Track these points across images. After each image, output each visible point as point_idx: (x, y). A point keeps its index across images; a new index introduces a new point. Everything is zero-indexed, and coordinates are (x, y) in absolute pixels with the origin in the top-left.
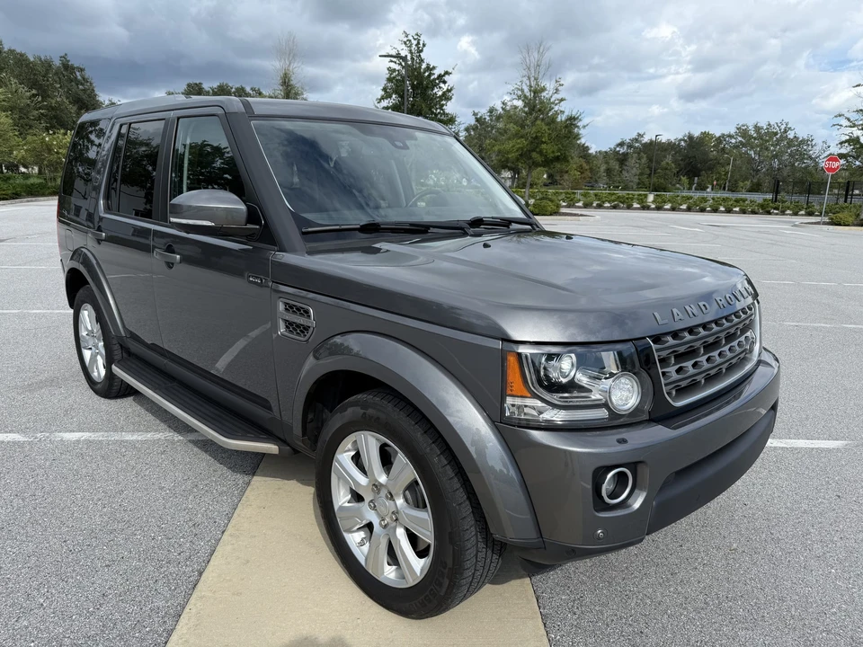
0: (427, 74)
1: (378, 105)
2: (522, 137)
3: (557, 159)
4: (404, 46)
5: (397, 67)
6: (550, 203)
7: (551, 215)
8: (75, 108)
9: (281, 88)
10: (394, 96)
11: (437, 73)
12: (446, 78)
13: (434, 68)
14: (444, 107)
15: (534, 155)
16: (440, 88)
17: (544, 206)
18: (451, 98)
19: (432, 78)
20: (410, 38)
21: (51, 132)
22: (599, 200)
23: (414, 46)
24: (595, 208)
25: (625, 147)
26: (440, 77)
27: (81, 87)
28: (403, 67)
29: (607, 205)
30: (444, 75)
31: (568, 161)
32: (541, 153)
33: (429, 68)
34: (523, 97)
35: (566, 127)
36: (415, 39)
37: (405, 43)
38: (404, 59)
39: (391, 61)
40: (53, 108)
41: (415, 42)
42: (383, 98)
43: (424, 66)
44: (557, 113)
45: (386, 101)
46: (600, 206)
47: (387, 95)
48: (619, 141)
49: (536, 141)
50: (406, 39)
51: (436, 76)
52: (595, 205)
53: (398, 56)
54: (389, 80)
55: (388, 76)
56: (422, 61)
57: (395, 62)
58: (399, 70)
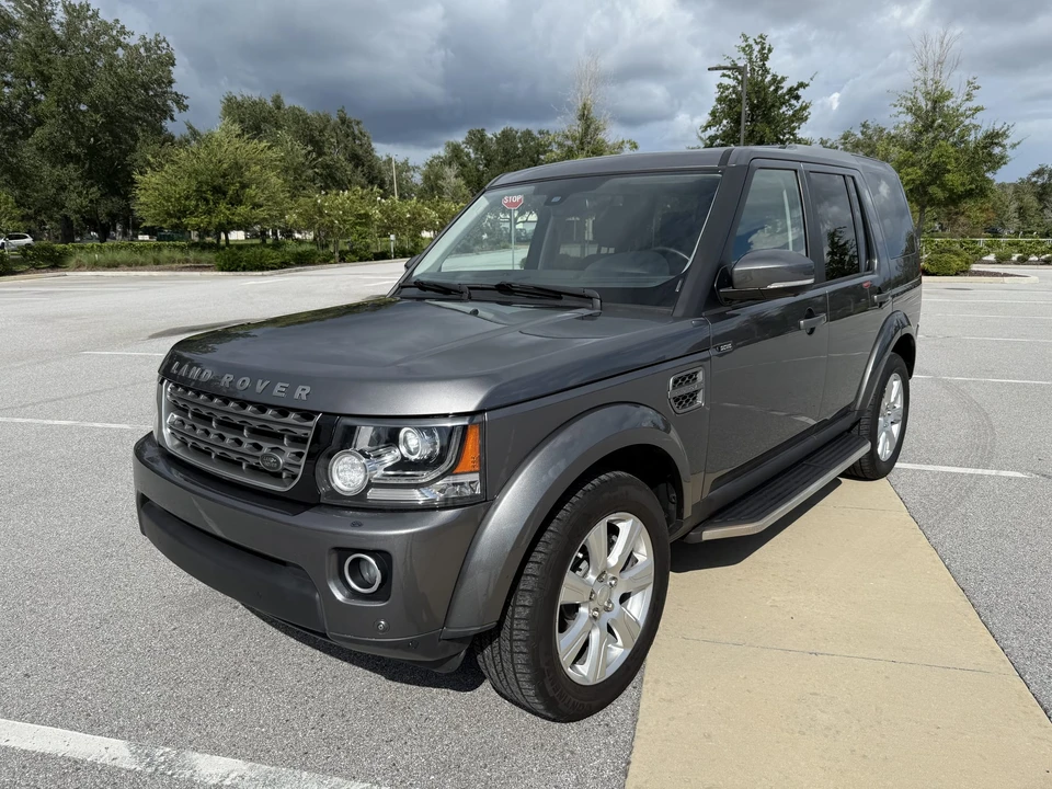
0: (772, 88)
1: (702, 135)
2: (913, 165)
3: (969, 194)
4: (742, 54)
5: (732, 83)
6: (955, 258)
7: (957, 274)
8: (351, 166)
9: (578, 122)
10: (725, 122)
11: (786, 86)
12: (801, 92)
13: (783, 79)
14: (797, 131)
15: (933, 189)
16: (791, 105)
17: (946, 262)
18: (807, 118)
19: (780, 92)
20: (751, 41)
21: (323, 192)
22: (1021, 251)
23: (755, 53)
24: (1015, 263)
25: (1046, 176)
26: (791, 90)
27: (357, 142)
28: (740, 82)
29: (1034, 258)
30: (797, 89)
31: (986, 196)
32: (943, 186)
33: (777, 82)
34: (914, 110)
35: (985, 147)
36: (757, 43)
37: (744, 50)
38: (741, 70)
39: (724, 75)
40: (328, 166)
41: (757, 48)
42: (709, 126)
43: (769, 78)
44: (967, 129)
45: (714, 129)
46: (1023, 261)
47: (715, 118)
48: (1036, 168)
49: (937, 172)
50: (744, 45)
51: (785, 90)
52: (1014, 258)
53: (735, 68)
54: (719, 100)
55: (717, 95)
56: (766, 71)
57: (729, 77)
58: (734, 87)
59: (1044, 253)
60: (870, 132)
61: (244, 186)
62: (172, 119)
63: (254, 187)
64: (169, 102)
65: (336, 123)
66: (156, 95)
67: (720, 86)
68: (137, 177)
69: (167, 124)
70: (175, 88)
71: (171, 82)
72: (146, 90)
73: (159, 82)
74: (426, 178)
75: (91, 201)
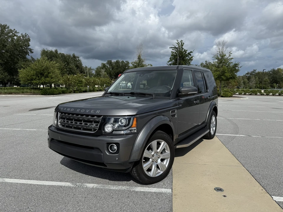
0: (184, 53)
1: (168, 63)
2: (218, 71)
3: (231, 78)
5: (175, 51)
6: (229, 93)
7: (230, 97)
8: (76, 68)
9: (138, 60)
10: (173, 60)
11: (188, 52)
12: (191, 54)
13: (187, 50)
14: (190, 63)
15: (222, 77)
16: (189, 57)
17: (227, 94)
18: (192, 60)
19: (186, 54)
20: (179, 42)
21: (70, 75)
22: (244, 92)
23: (180, 44)
24: (243, 95)
25: (249, 75)
26: (189, 53)
27: (78, 62)
28: (177, 51)
29: (247, 94)
30: (190, 53)
31: (235, 79)
32: (225, 76)
33: (185, 51)
34: (217, 58)
35: (234, 67)
36: (180, 42)
37: (177, 43)
39: (173, 49)
40: (70, 68)
41: (180, 43)
42: (169, 61)
43: (183, 50)
44: (230, 63)
45: (170, 62)
46: (245, 94)
47: (171, 60)
48: (247, 72)
49: (223, 73)
50: (177, 42)
51: (187, 53)
52: (243, 94)
53: (175, 48)
54: (172, 55)
55: (171, 54)
56: (183, 49)
57: (174, 50)
58: (175, 52)
59: (250, 92)
60: (207, 63)
61: (49, 73)
62: (29, 55)
63: (51, 73)
64: (28, 51)
65: (72, 57)
66: (24, 49)
67: (172, 52)
68: (19, 70)
69: (27, 56)
70: (30, 47)
71: (29, 46)
72: (22, 48)
73: (26, 45)
74: (96, 72)
75: (5, 76)
